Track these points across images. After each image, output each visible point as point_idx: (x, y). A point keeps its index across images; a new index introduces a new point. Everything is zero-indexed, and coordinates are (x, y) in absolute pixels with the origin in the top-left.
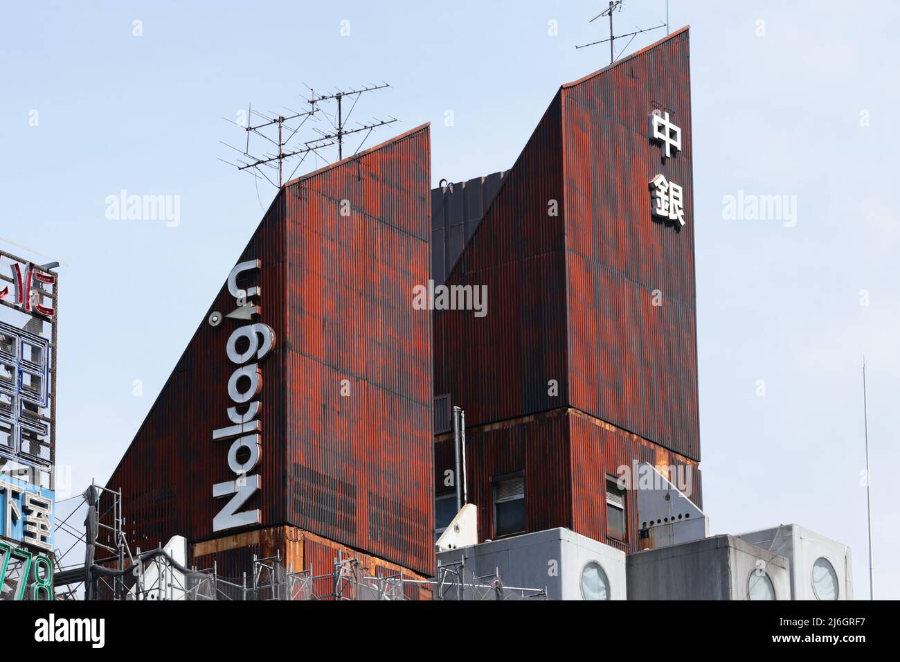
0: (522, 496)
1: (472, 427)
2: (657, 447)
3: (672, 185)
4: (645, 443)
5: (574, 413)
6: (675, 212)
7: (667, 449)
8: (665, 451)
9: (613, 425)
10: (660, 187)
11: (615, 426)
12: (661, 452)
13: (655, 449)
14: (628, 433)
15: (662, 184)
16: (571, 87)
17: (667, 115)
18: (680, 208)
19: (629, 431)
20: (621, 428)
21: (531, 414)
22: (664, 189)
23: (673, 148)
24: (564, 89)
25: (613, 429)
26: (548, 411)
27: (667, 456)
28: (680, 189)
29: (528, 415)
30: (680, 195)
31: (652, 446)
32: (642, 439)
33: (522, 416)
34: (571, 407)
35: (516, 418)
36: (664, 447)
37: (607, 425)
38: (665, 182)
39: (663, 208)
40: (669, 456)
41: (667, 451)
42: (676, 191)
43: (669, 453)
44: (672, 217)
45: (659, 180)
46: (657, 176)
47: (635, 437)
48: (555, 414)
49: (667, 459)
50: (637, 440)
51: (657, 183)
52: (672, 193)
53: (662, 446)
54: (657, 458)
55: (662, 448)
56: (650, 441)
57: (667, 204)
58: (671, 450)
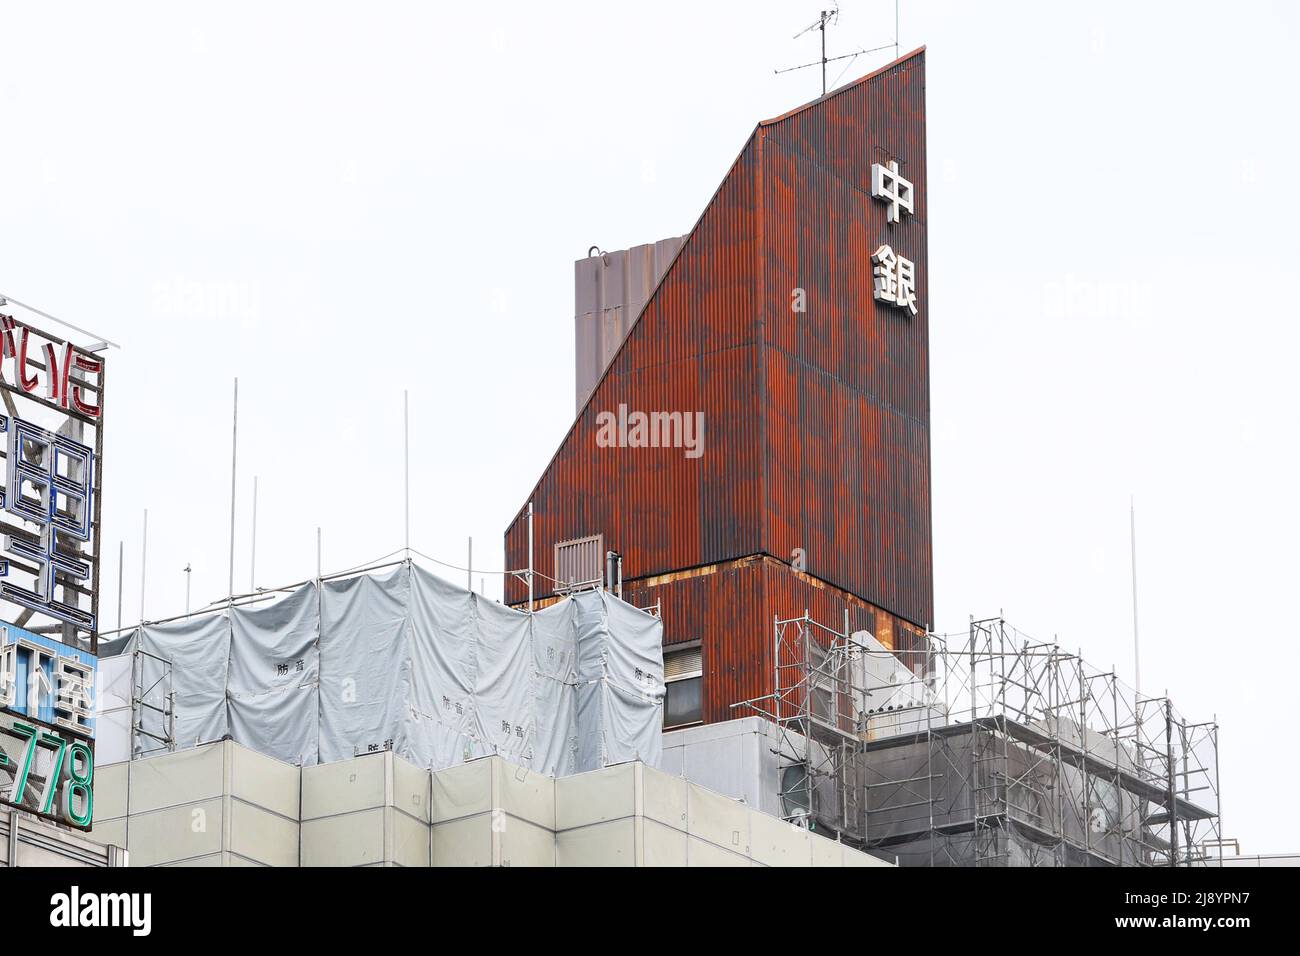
0: (699, 673)
1: (633, 580)
2: (878, 611)
3: (902, 260)
4: (862, 605)
5: (770, 563)
6: (904, 296)
7: (891, 613)
8: (888, 617)
9: (821, 579)
10: (886, 262)
11: (824, 581)
12: (883, 618)
13: (875, 613)
14: (840, 592)
15: (888, 258)
16: (771, 124)
17: (895, 166)
18: (911, 291)
19: (842, 589)
20: (832, 585)
21: (712, 564)
22: (890, 265)
23: (903, 211)
24: (762, 127)
25: (822, 585)
26: (736, 559)
27: (891, 622)
28: (911, 265)
29: (709, 565)
30: (911, 274)
31: (872, 609)
32: (859, 601)
33: (701, 566)
34: (767, 555)
35: (692, 568)
36: (887, 611)
37: (814, 581)
38: (892, 256)
39: (889, 291)
40: (894, 622)
41: (891, 617)
42: (906, 267)
43: (893, 620)
44: (901, 302)
45: (884, 252)
46: (881, 248)
47: (850, 597)
48: (746, 565)
49: (891, 627)
50: (852, 601)
51: (882, 257)
52: (901, 271)
53: (884, 610)
54: (878, 626)
55: (885, 612)
56: (868, 602)
57: (895, 285)
58: (897, 616)
